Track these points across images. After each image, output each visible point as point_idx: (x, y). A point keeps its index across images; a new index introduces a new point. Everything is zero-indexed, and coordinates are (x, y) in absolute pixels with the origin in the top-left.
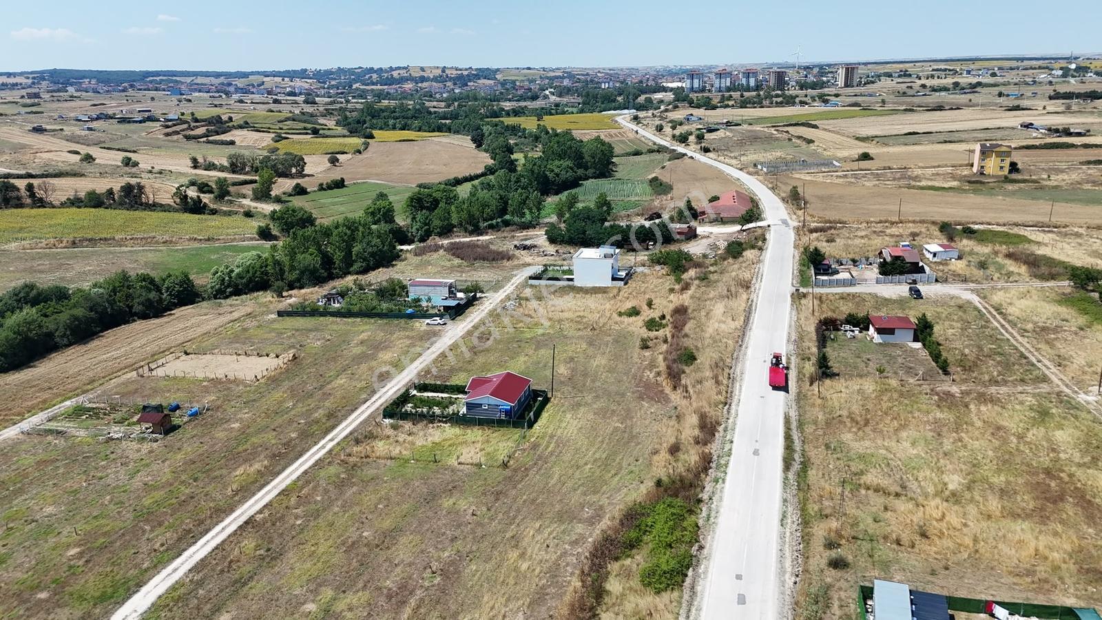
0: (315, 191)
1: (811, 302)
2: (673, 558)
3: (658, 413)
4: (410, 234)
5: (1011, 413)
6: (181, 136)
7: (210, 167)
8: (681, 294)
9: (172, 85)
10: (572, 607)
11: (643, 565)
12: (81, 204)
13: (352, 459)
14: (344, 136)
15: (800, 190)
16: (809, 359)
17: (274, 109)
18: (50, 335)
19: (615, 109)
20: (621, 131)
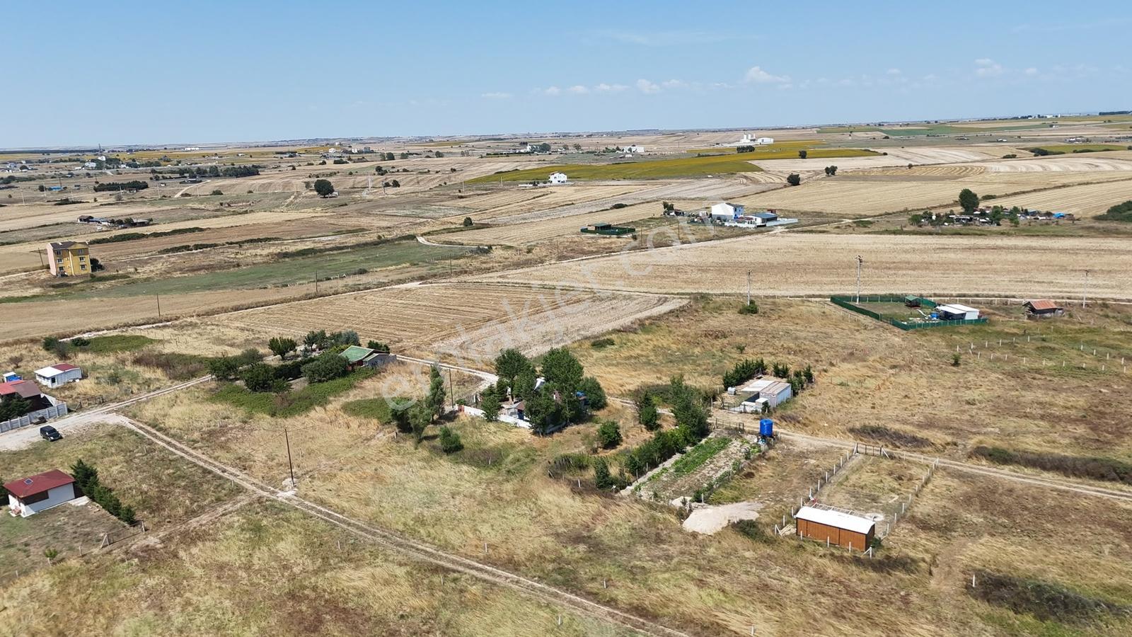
5: (225, 543)
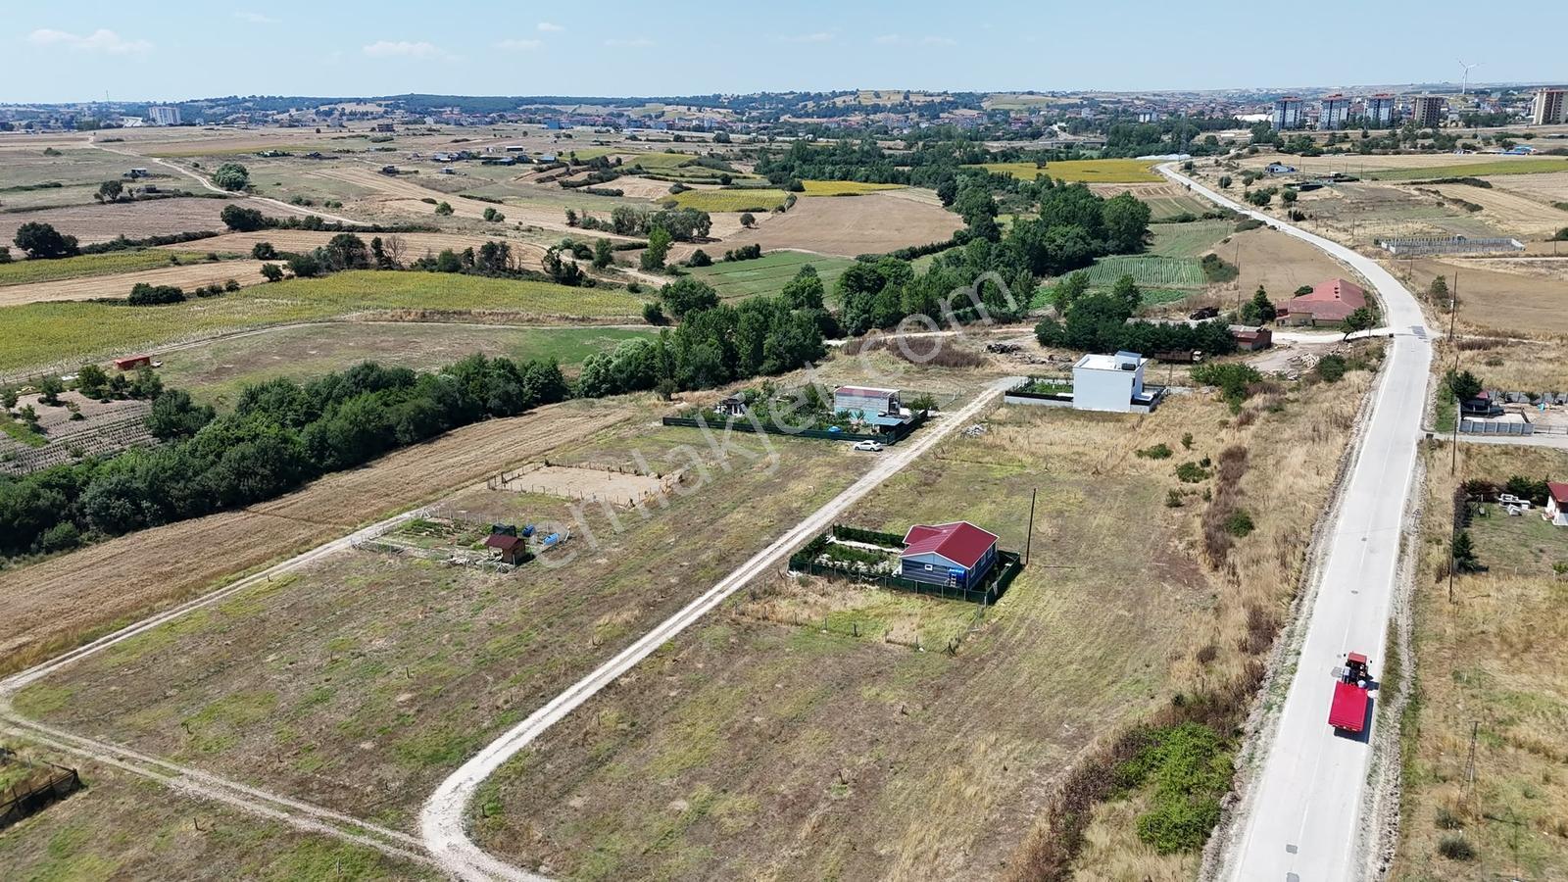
0: (721, 262)
1: (1451, 455)
2: (1191, 808)
3: (1186, 601)
4: (841, 325)
6: (556, 183)
7: (591, 224)
8: (1239, 431)
9: (549, 115)
10: (1034, 852)
11: (1144, 812)
12: (434, 267)
13: (745, 620)
14: (764, 188)
15: (1449, 283)
16: (1439, 542)
17: (675, 150)
18: (390, 429)
19: (1157, 153)
20: (1164, 185)
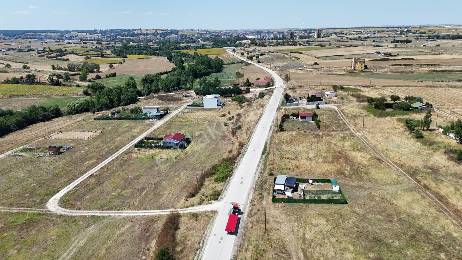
0: (104, 78)
4: (143, 93)
6: (45, 57)
7: (60, 69)
8: (241, 110)
9: (37, 36)
12: (10, 83)
14: (115, 57)
17: (84, 46)
18: (9, 127)
19: (226, 47)
20: (228, 55)
